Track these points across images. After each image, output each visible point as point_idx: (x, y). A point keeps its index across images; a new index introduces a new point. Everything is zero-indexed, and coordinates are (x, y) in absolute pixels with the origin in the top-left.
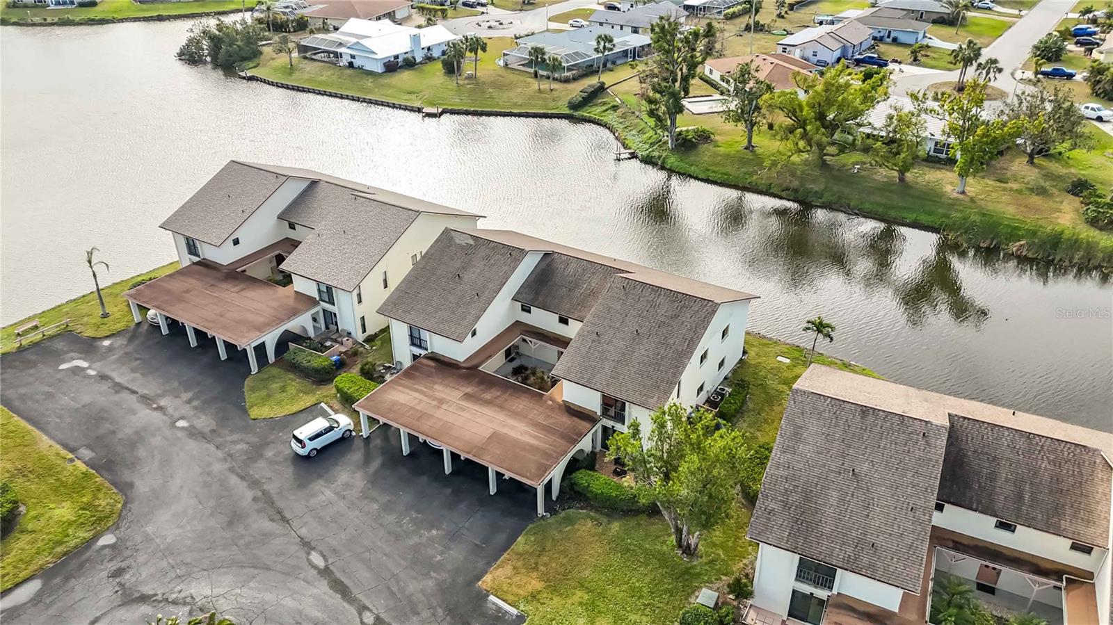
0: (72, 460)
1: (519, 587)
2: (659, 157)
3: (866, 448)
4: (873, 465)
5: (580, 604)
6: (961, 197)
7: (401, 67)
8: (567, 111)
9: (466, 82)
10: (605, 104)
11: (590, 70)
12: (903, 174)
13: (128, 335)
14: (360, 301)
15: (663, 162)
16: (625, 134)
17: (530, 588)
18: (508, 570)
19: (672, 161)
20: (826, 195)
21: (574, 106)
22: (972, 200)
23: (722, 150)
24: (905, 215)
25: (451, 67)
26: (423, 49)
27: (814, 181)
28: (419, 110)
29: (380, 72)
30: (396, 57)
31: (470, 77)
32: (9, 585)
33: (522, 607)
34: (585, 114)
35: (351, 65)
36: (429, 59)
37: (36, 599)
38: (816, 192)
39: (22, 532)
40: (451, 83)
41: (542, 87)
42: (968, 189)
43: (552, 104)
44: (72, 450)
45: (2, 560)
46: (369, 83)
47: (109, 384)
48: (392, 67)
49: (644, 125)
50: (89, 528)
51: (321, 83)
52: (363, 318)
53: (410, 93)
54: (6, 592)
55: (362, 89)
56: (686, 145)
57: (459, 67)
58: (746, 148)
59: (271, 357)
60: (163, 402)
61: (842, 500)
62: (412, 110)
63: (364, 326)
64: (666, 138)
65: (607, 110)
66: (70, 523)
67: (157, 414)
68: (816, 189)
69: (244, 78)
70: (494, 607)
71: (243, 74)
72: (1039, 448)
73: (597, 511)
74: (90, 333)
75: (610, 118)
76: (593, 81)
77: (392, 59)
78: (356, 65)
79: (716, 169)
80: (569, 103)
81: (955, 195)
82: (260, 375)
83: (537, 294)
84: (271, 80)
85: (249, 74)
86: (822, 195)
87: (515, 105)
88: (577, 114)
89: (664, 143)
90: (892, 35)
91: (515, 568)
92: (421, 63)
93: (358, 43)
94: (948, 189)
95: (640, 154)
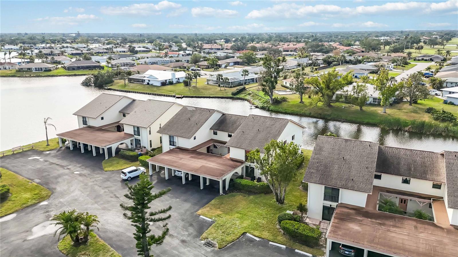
0: (31, 182)
1: (213, 213)
2: (267, 107)
3: (348, 151)
4: (351, 156)
5: (237, 217)
6: (385, 114)
7: (167, 84)
8: (231, 96)
9: (192, 88)
10: (246, 93)
11: (240, 84)
12: (362, 107)
13: (57, 150)
14: (150, 134)
15: (269, 108)
16: (253, 101)
17: (217, 214)
18: (208, 209)
19: (272, 107)
21: (233, 94)
22: (389, 114)
23: (291, 103)
25: (187, 84)
26: (176, 79)
27: (328, 111)
28: (174, 97)
29: (159, 85)
30: (166, 81)
31: (194, 87)
32: (3, 215)
33: (213, 219)
34: (238, 97)
35: (148, 84)
36: (178, 82)
37: (14, 219)
39: (10, 201)
40: (187, 89)
41: (221, 89)
42: (386, 112)
43: (225, 94)
44: (32, 180)
45: (1, 208)
46: (155, 89)
47: (48, 163)
48: (164, 84)
49: (261, 98)
50: (37, 200)
51: (137, 89)
52: (151, 141)
53: (171, 91)
54: (1, 217)
55: (152, 91)
56: (277, 102)
57: (190, 84)
58: (300, 102)
59: (114, 154)
60: (69, 167)
61: (339, 167)
62: (171, 96)
63: (151, 144)
64: (269, 101)
65: (246, 95)
66: (29, 199)
67: (68, 171)
68: (328, 113)
69: (107, 89)
70: (202, 219)
71: (106, 88)
72: (415, 154)
73: (244, 193)
74: (42, 150)
75: (248, 97)
77: (164, 81)
78: (150, 84)
79: (289, 109)
80: (232, 93)
81: (382, 113)
82: (109, 160)
83: (219, 127)
84: (117, 89)
85: (108, 88)
86: (331, 115)
87: (212, 94)
88: (235, 96)
89: (269, 102)
91: (210, 208)
92: (175, 83)
93: (151, 76)
94: (379, 112)
95: (259, 106)
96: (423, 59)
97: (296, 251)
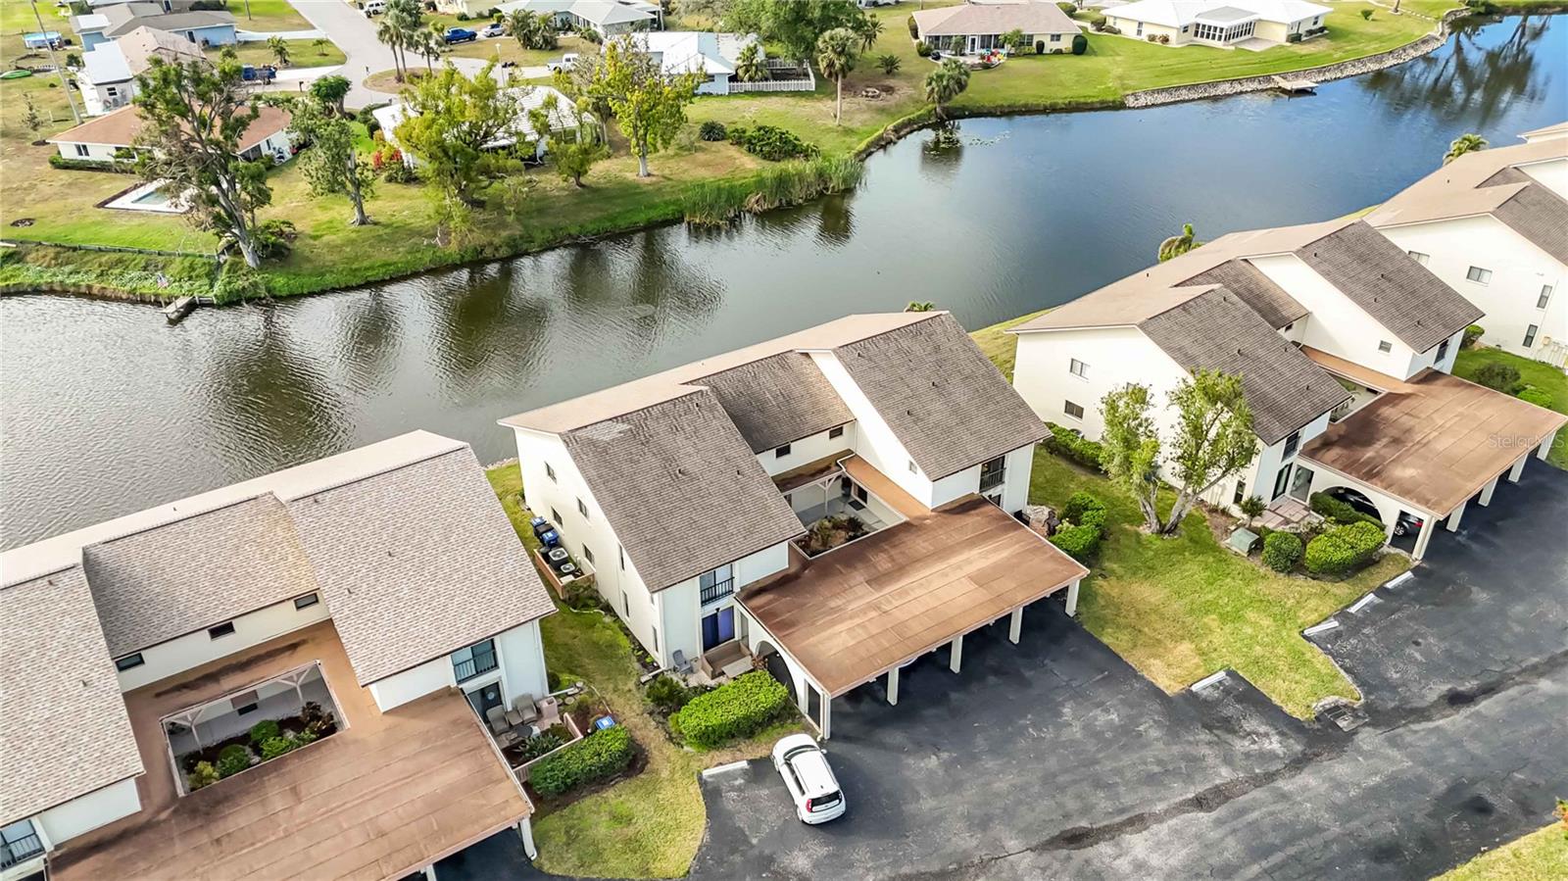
1: (1185, 660)
12: (579, 178)
18: (1155, 663)
22: (664, 177)
33: (1216, 667)
42: (648, 169)
56: (276, 252)
70: (1209, 690)
91: (1154, 657)
95: (211, 296)
97: (1388, 585)
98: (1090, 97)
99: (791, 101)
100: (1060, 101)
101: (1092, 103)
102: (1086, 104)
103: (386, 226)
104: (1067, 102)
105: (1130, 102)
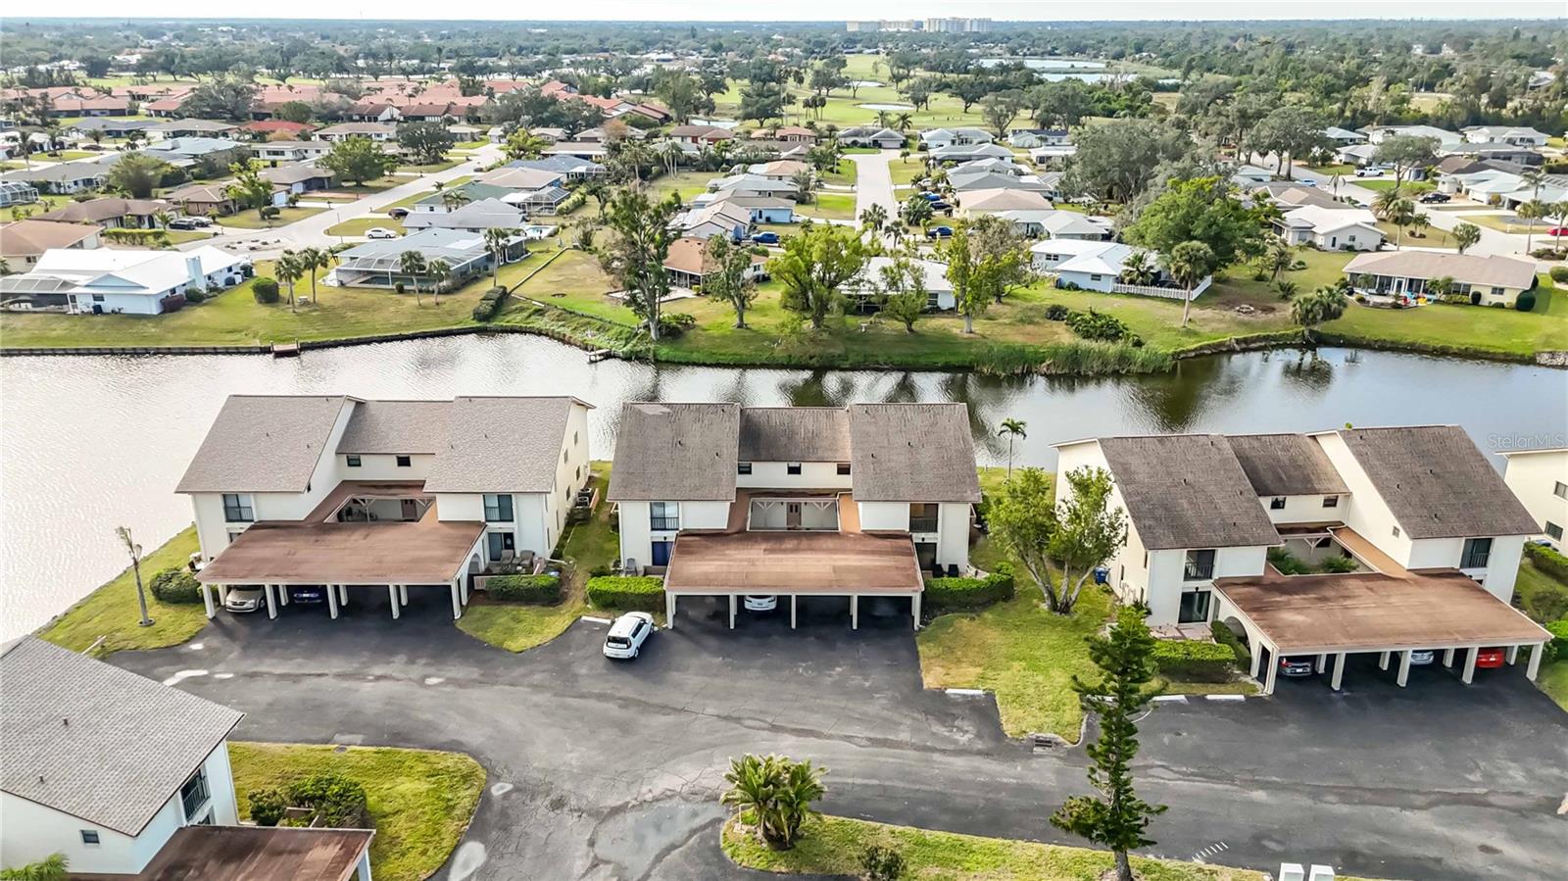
1: (964, 676)
2: (647, 351)
3: (1180, 464)
4: (1195, 474)
6: (972, 335)
7: (184, 304)
8: (475, 324)
9: (305, 309)
10: (521, 309)
12: (911, 326)
15: (655, 355)
16: (577, 337)
17: (973, 674)
18: (938, 669)
19: (665, 352)
20: (850, 356)
21: (479, 316)
22: (984, 337)
24: (935, 360)
26: (204, 277)
28: (265, 351)
29: (155, 313)
30: (173, 291)
31: (306, 303)
33: (982, 687)
34: (504, 324)
35: (98, 310)
36: (216, 290)
38: (839, 355)
40: (284, 313)
41: (420, 302)
42: (974, 329)
43: (450, 320)
48: (174, 303)
53: (231, 332)
58: (740, 326)
64: (642, 331)
65: (530, 316)
70: (958, 696)
75: (541, 324)
76: (487, 286)
77: (169, 294)
78: (106, 310)
79: (721, 352)
80: (474, 314)
81: (966, 335)
88: (492, 325)
89: (643, 335)
90: (764, 216)
91: (942, 666)
92: (212, 297)
93: (109, 276)
94: (956, 331)
95: (620, 352)
96: (855, 143)
97: (1209, 697)
98: (1494, 347)
99: (1159, 304)
100: (1454, 346)
101: (1494, 353)
102: (1488, 353)
103: (753, 331)
104: (1463, 348)
105: (1544, 359)
